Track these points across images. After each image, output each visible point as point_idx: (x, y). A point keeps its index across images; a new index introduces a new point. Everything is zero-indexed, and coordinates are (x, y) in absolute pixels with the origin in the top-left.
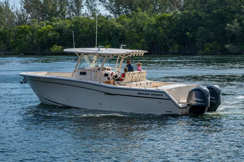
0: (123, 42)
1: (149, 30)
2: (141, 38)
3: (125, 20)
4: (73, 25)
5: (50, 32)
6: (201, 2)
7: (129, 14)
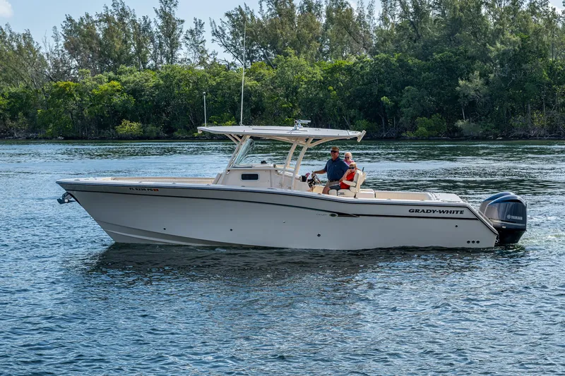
0: (260, 115)
1: (309, 92)
2: (294, 107)
3: (262, 71)
4: (161, 82)
5: (115, 96)
6: (411, 38)
7: (271, 60)
